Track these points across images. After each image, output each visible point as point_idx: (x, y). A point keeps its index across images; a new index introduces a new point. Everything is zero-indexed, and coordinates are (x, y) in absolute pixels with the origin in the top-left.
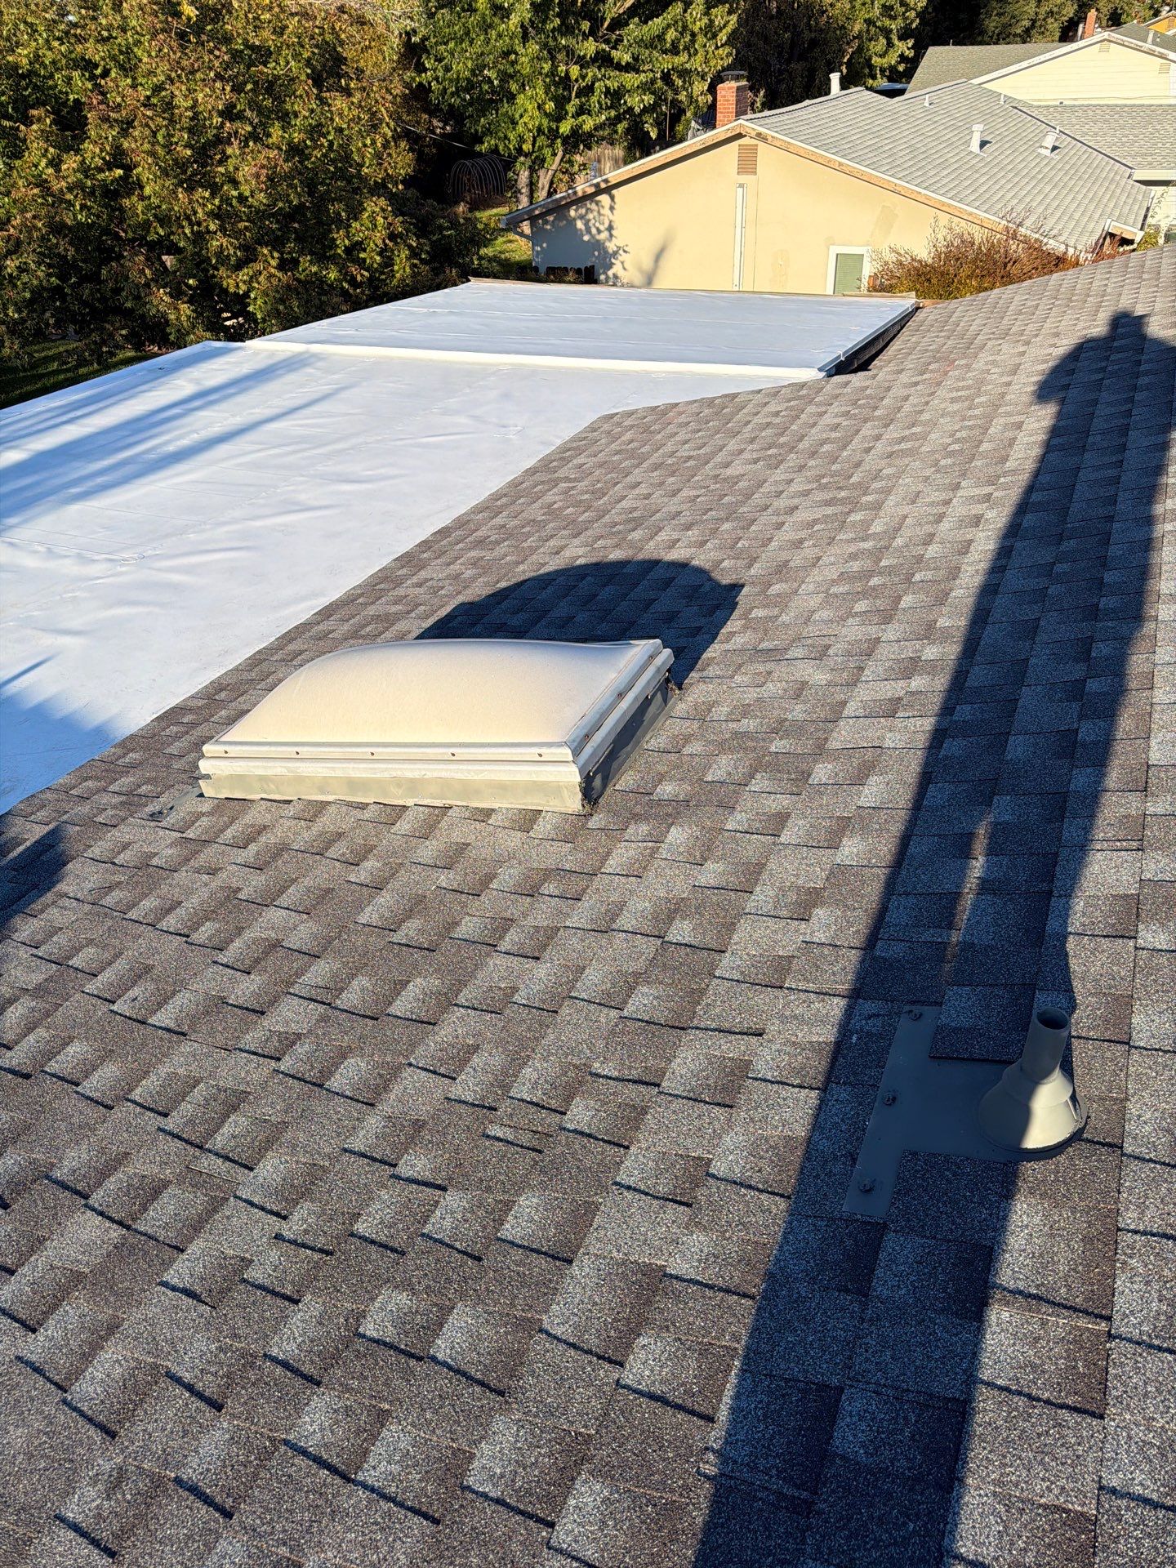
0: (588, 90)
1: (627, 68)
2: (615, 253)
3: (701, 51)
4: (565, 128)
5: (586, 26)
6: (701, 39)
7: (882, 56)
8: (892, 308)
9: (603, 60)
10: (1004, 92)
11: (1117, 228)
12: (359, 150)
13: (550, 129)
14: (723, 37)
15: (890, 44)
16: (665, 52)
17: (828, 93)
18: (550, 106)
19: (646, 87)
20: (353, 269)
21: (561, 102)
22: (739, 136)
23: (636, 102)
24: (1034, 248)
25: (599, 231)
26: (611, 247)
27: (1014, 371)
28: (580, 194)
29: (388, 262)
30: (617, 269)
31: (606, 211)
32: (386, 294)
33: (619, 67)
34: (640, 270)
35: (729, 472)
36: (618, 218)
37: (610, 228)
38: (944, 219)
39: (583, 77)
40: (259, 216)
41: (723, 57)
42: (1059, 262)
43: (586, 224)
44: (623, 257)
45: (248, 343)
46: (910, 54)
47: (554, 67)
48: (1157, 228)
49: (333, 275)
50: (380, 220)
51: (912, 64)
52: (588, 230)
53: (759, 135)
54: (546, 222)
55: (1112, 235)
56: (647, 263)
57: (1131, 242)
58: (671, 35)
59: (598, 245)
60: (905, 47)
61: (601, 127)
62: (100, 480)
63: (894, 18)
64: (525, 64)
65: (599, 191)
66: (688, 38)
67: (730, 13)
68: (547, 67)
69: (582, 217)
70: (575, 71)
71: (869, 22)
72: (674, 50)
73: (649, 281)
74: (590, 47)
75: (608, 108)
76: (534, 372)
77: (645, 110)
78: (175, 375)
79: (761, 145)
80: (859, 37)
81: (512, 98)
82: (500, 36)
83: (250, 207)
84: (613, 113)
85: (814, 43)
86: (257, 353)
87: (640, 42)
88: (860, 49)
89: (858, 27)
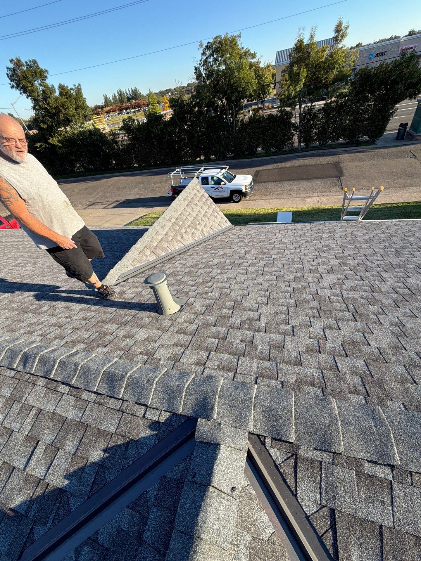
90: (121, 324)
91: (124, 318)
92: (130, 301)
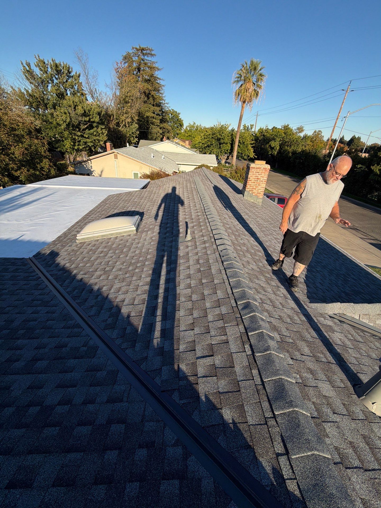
0: (80, 141)
1: (88, 138)
2: (93, 171)
3: (101, 137)
4: (76, 148)
5: (77, 129)
6: (101, 135)
7: (133, 140)
8: (147, 181)
9: (82, 136)
10: (155, 149)
11: (175, 171)
12: (40, 150)
13: (73, 148)
14: (105, 134)
15: (134, 139)
16: (94, 136)
17: (127, 146)
18: (72, 143)
19: (91, 142)
20: (43, 172)
21: (74, 143)
22: (114, 153)
23: (90, 144)
24: (164, 173)
25: (89, 167)
26: (92, 170)
27: (169, 187)
28: (84, 160)
29: (50, 171)
30: (94, 174)
31: (90, 164)
32: (50, 177)
33: (85, 138)
34: (98, 174)
35: (135, 201)
36: (92, 165)
37: (91, 167)
38: (151, 168)
39: (79, 139)
40: (20, 161)
41: (106, 138)
42: (168, 175)
43: (86, 166)
44: (95, 172)
45: (27, 185)
46: (138, 141)
47: (72, 137)
48: (180, 171)
49: (38, 173)
50: (47, 163)
51: (138, 143)
52: (87, 167)
53: (117, 153)
54: (78, 165)
55: (174, 172)
56: (100, 173)
57: (177, 173)
58: (95, 133)
59: (89, 170)
60: (136, 139)
61: (83, 148)
62: (10, 209)
63: (134, 135)
64: (66, 135)
65: (88, 160)
66: (98, 134)
67: (106, 130)
68: (71, 136)
69: (85, 165)
70: (77, 138)
71: (130, 135)
72: (96, 136)
73: (100, 176)
74: (79, 134)
75: (84, 145)
76: (92, 190)
77: (92, 146)
78: (13, 191)
79: (118, 154)
80: (129, 137)
81: (63, 141)
82: (59, 129)
83: (18, 159)
84: (85, 146)
85: (121, 137)
86: (30, 187)
87: (89, 134)
88: (129, 139)
89: (128, 135)
90: (314, 356)
91: (319, 353)
92: (334, 345)
